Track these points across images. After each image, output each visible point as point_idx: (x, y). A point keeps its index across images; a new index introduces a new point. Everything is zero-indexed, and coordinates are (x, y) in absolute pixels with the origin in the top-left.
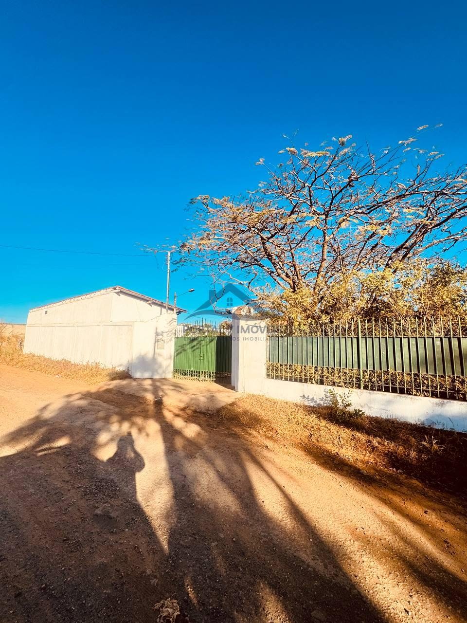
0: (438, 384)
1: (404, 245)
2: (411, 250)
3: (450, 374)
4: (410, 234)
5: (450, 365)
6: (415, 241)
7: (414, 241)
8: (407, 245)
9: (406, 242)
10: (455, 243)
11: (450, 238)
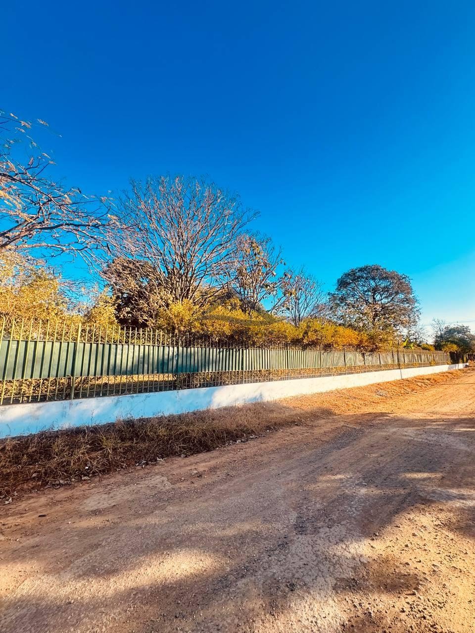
0: (4, 390)
1: (5, 233)
2: (12, 241)
3: (20, 378)
4: (17, 224)
5: (21, 369)
6: (19, 235)
7: (18, 233)
8: (10, 235)
9: (9, 231)
10: (62, 252)
11: (57, 246)
